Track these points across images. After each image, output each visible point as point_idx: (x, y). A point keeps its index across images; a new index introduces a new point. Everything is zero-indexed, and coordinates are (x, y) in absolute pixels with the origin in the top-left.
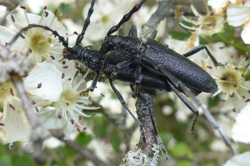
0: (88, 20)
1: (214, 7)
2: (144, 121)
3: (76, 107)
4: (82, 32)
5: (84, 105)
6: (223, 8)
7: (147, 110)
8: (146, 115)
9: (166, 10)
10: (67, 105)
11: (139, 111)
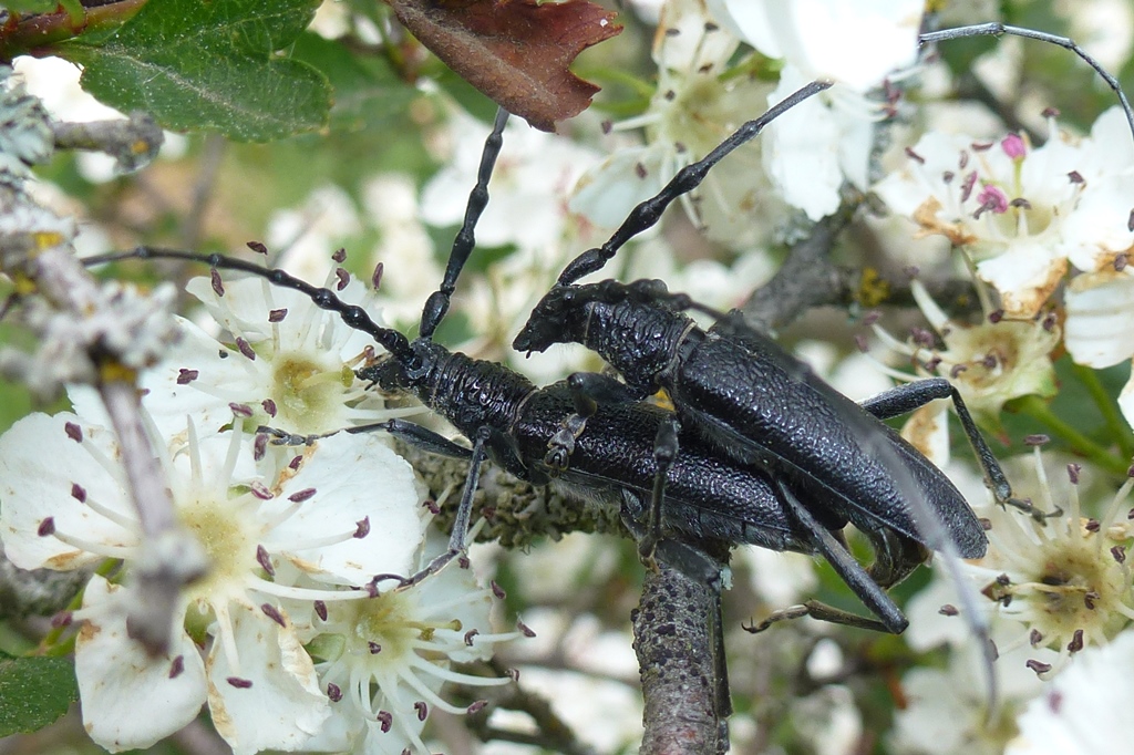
0: (464, 238)
1: (1003, 286)
2: (661, 675)
3: (414, 670)
4: (442, 285)
5: (448, 666)
6: (1040, 290)
7: (674, 634)
8: (669, 654)
9: (815, 272)
10: (373, 652)
11: (643, 639)
